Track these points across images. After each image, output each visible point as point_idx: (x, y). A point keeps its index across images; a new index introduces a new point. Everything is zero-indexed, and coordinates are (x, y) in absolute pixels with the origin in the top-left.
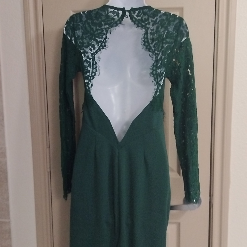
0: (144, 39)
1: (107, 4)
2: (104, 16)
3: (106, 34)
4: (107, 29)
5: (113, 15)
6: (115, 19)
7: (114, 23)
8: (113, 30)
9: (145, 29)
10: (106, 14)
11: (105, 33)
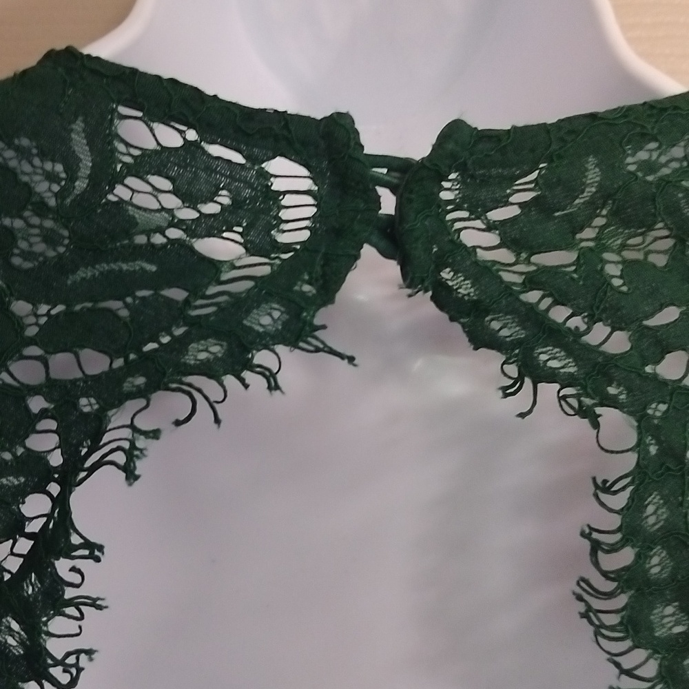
0: (626, 556)
1: (106, 49)
2: (41, 209)
3: (70, 476)
4: (87, 404)
5: (188, 214)
6: (213, 267)
7: (201, 329)
8: (178, 423)
9: (638, 412)
10: (81, 185)
11: (56, 459)
